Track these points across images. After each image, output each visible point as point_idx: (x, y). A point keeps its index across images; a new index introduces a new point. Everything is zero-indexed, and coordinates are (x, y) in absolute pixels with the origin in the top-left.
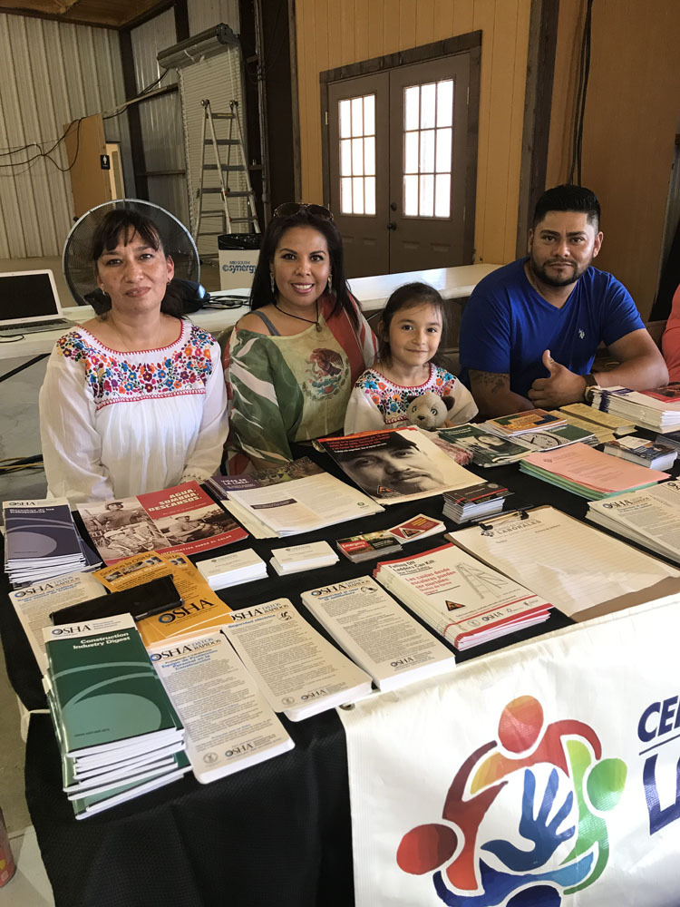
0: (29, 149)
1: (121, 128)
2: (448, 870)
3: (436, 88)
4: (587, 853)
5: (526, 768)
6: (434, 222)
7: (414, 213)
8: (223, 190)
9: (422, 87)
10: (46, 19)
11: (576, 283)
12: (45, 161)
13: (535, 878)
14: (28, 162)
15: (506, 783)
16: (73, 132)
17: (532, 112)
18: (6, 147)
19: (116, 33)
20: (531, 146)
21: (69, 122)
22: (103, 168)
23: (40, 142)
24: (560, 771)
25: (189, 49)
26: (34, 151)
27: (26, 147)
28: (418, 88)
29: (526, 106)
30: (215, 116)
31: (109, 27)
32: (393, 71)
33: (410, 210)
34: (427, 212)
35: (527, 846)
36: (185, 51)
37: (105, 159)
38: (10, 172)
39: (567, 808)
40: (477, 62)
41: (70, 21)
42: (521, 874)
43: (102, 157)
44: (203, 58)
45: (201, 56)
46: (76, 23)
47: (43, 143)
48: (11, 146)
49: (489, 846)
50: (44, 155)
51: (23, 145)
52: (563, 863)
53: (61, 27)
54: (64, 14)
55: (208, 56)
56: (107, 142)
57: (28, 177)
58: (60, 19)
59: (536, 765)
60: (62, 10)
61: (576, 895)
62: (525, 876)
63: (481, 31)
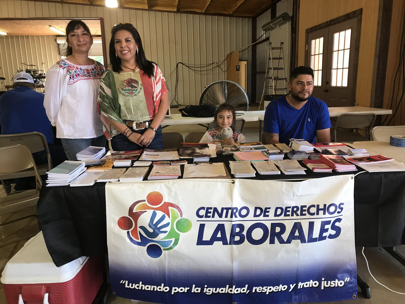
0: (213, 64)
1: (248, 55)
2: (131, 231)
3: (345, 33)
4: (170, 240)
5: (154, 210)
6: (342, 88)
7: (335, 85)
8: (273, 78)
9: (340, 33)
10: (225, 16)
11: (307, 100)
12: (219, 69)
13: (154, 241)
14: (212, 69)
15: (146, 211)
16: (229, 57)
17: (379, 41)
18: (206, 64)
19: (251, 19)
20: (378, 55)
21: (229, 53)
22: (237, 70)
23: (217, 61)
24: (166, 216)
25: (273, 23)
26: (215, 65)
27: (213, 63)
28: (339, 33)
29: (377, 38)
30: (273, 48)
31: (248, 17)
32: (330, 27)
33: (333, 84)
34: (339, 85)
35: (151, 230)
36: (271, 24)
37: (238, 67)
38: (206, 73)
39: (166, 225)
40: (360, 21)
41: (234, 16)
42: (151, 239)
43: (237, 66)
44: (278, 26)
45: (277, 25)
46: (236, 17)
47: (218, 62)
48: (207, 64)
49: (141, 227)
50: (218, 66)
51: (211, 63)
52: (161, 239)
53: (231, 19)
54: (232, 14)
55: (280, 25)
56: (239, 61)
57: (212, 75)
58: (230, 16)
59: (158, 211)
60: (231, 13)
61: (167, 251)
62: (151, 240)
63: (362, 9)
